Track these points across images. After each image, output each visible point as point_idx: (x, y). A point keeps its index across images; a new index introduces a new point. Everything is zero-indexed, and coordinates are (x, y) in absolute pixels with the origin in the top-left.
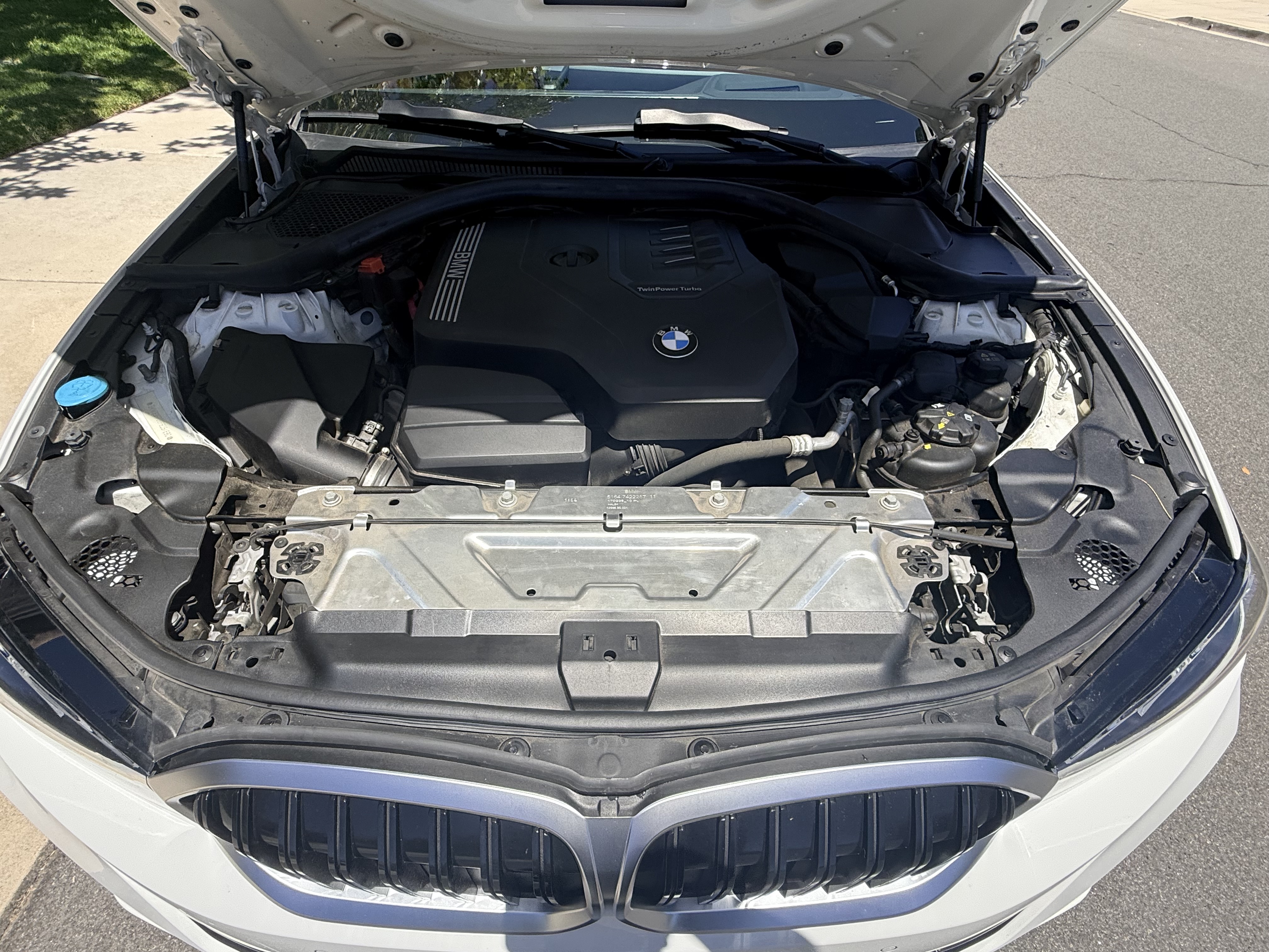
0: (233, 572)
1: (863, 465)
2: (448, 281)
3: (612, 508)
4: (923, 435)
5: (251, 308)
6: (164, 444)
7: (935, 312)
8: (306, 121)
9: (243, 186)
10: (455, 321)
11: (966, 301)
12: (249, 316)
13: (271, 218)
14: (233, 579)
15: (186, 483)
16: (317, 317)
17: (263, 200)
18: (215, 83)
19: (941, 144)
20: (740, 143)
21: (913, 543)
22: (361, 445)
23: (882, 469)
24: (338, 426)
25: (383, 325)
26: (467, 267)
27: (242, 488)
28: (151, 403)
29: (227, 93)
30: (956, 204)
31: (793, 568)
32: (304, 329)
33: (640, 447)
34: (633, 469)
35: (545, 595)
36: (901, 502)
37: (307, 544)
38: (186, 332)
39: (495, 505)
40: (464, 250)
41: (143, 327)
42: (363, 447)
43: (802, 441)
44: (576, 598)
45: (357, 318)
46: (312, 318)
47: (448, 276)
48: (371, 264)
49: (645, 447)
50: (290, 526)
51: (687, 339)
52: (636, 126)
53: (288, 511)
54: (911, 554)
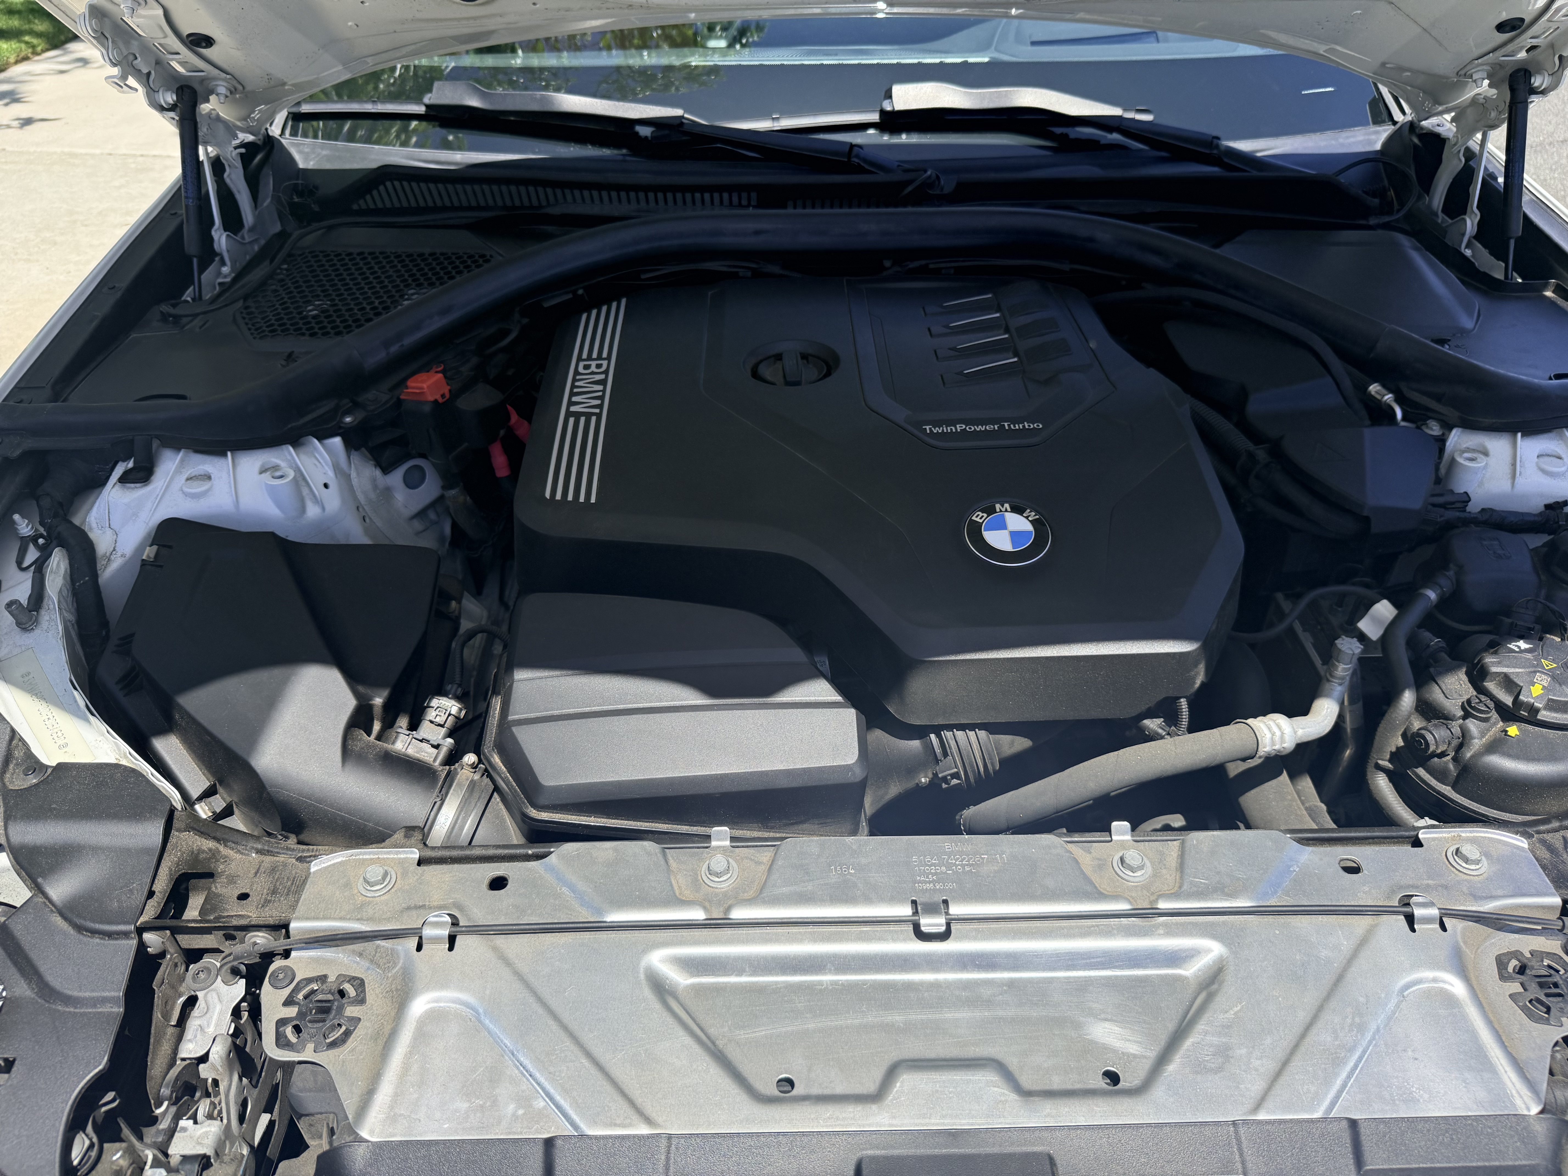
0: (189, 1034)
1: (1380, 762)
2: (572, 420)
3: (927, 890)
4: (1500, 707)
5: (209, 478)
6: (54, 765)
7: (1474, 451)
8: (297, 118)
9: (191, 245)
10: (593, 500)
11: (1532, 429)
12: (204, 494)
13: (240, 303)
14: (190, 1049)
15: (95, 849)
16: (326, 486)
17: (223, 263)
18: (149, 74)
19: (1422, 128)
20: (1066, 135)
21: (1527, 944)
22: (421, 750)
23: (1421, 771)
24: (378, 711)
25: (444, 488)
26: (604, 391)
27: (202, 856)
28: (29, 673)
29: (168, 90)
30: (1463, 235)
31: (1302, 1016)
32: (303, 509)
33: (949, 734)
34: (935, 775)
35: (815, 1091)
36: (1487, 855)
37: (332, 978)
38: (91, 529)
39: (696, 883)
40: (595, 355)
41: (14, 523)
42: (427, 754)
43: (1275, 729)
44: (876, 1097)
45: (396, 478)
46: (319, 490)
47: (573, 409)
48: (425, 386)
49: (960, 734)
50: (301, 941)
51: (1029, 527)
52: (883, 113)
53: (294, 907)
54: (1528, 971)
